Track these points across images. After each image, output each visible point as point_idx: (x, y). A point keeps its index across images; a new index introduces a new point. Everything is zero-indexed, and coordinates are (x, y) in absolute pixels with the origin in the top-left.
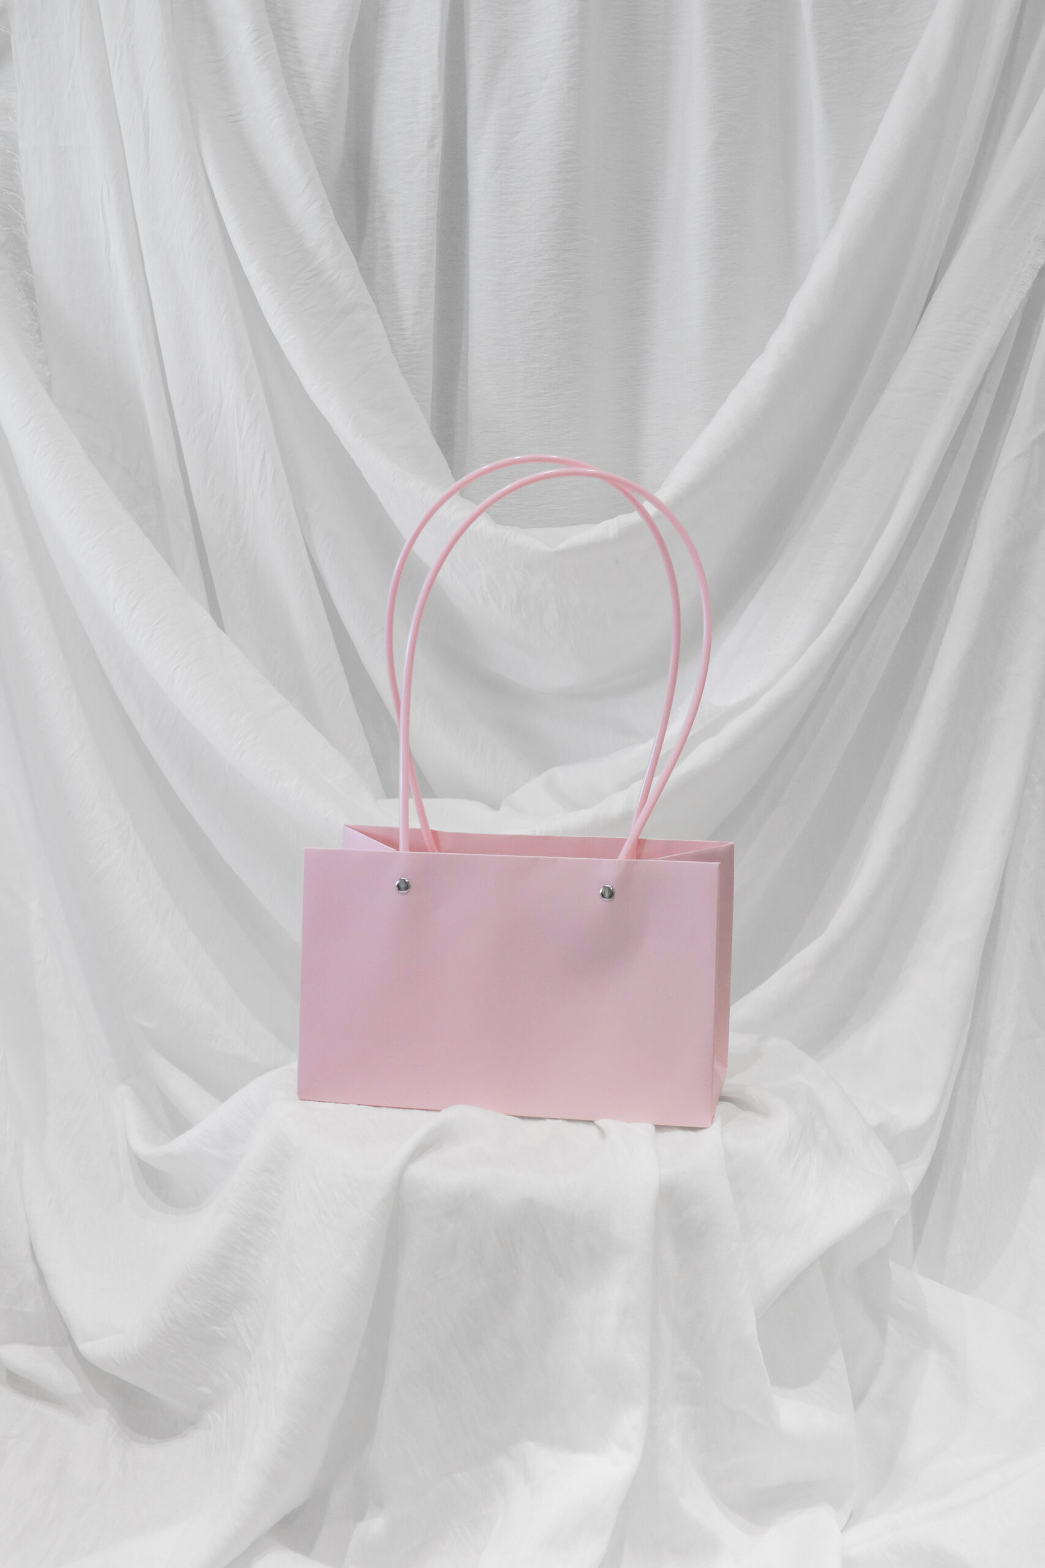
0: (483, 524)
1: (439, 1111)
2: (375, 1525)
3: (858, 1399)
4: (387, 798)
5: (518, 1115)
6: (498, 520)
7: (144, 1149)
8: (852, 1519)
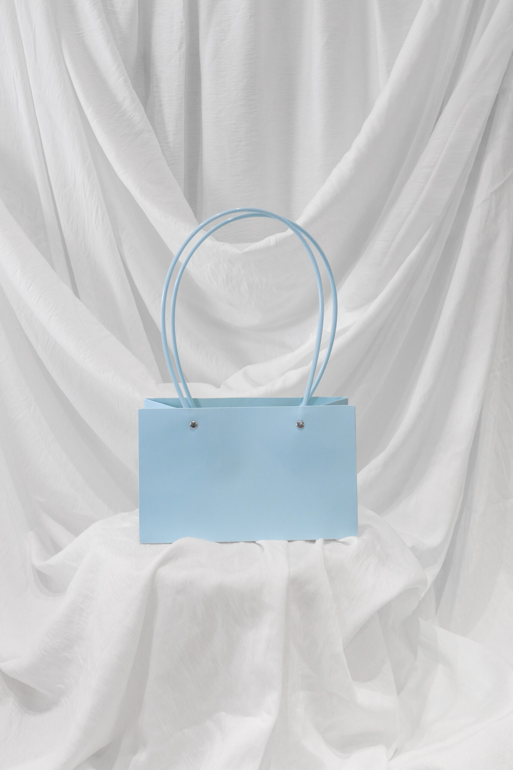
0: (208, 242)
1: (171, 543)
2: (142, 757)
3: (399, 689)
4: (164, 382)
5: (218, 542)
6: (218, 239)
7: (38, 563)
8: (396, 752)
